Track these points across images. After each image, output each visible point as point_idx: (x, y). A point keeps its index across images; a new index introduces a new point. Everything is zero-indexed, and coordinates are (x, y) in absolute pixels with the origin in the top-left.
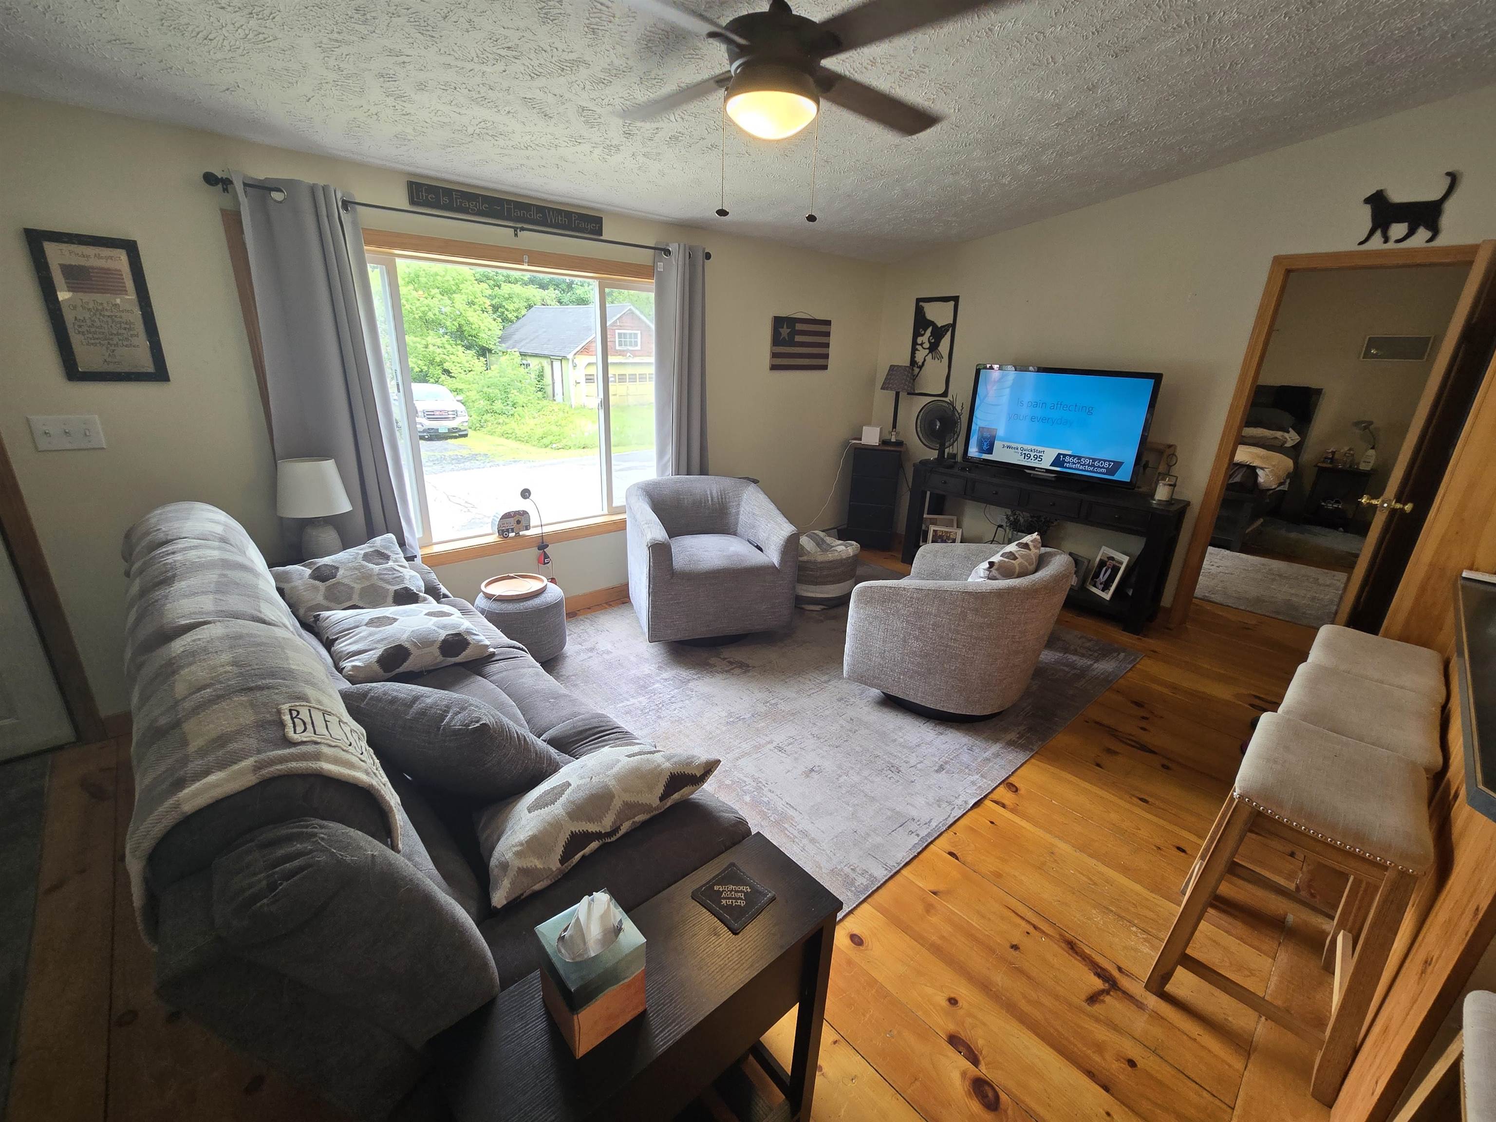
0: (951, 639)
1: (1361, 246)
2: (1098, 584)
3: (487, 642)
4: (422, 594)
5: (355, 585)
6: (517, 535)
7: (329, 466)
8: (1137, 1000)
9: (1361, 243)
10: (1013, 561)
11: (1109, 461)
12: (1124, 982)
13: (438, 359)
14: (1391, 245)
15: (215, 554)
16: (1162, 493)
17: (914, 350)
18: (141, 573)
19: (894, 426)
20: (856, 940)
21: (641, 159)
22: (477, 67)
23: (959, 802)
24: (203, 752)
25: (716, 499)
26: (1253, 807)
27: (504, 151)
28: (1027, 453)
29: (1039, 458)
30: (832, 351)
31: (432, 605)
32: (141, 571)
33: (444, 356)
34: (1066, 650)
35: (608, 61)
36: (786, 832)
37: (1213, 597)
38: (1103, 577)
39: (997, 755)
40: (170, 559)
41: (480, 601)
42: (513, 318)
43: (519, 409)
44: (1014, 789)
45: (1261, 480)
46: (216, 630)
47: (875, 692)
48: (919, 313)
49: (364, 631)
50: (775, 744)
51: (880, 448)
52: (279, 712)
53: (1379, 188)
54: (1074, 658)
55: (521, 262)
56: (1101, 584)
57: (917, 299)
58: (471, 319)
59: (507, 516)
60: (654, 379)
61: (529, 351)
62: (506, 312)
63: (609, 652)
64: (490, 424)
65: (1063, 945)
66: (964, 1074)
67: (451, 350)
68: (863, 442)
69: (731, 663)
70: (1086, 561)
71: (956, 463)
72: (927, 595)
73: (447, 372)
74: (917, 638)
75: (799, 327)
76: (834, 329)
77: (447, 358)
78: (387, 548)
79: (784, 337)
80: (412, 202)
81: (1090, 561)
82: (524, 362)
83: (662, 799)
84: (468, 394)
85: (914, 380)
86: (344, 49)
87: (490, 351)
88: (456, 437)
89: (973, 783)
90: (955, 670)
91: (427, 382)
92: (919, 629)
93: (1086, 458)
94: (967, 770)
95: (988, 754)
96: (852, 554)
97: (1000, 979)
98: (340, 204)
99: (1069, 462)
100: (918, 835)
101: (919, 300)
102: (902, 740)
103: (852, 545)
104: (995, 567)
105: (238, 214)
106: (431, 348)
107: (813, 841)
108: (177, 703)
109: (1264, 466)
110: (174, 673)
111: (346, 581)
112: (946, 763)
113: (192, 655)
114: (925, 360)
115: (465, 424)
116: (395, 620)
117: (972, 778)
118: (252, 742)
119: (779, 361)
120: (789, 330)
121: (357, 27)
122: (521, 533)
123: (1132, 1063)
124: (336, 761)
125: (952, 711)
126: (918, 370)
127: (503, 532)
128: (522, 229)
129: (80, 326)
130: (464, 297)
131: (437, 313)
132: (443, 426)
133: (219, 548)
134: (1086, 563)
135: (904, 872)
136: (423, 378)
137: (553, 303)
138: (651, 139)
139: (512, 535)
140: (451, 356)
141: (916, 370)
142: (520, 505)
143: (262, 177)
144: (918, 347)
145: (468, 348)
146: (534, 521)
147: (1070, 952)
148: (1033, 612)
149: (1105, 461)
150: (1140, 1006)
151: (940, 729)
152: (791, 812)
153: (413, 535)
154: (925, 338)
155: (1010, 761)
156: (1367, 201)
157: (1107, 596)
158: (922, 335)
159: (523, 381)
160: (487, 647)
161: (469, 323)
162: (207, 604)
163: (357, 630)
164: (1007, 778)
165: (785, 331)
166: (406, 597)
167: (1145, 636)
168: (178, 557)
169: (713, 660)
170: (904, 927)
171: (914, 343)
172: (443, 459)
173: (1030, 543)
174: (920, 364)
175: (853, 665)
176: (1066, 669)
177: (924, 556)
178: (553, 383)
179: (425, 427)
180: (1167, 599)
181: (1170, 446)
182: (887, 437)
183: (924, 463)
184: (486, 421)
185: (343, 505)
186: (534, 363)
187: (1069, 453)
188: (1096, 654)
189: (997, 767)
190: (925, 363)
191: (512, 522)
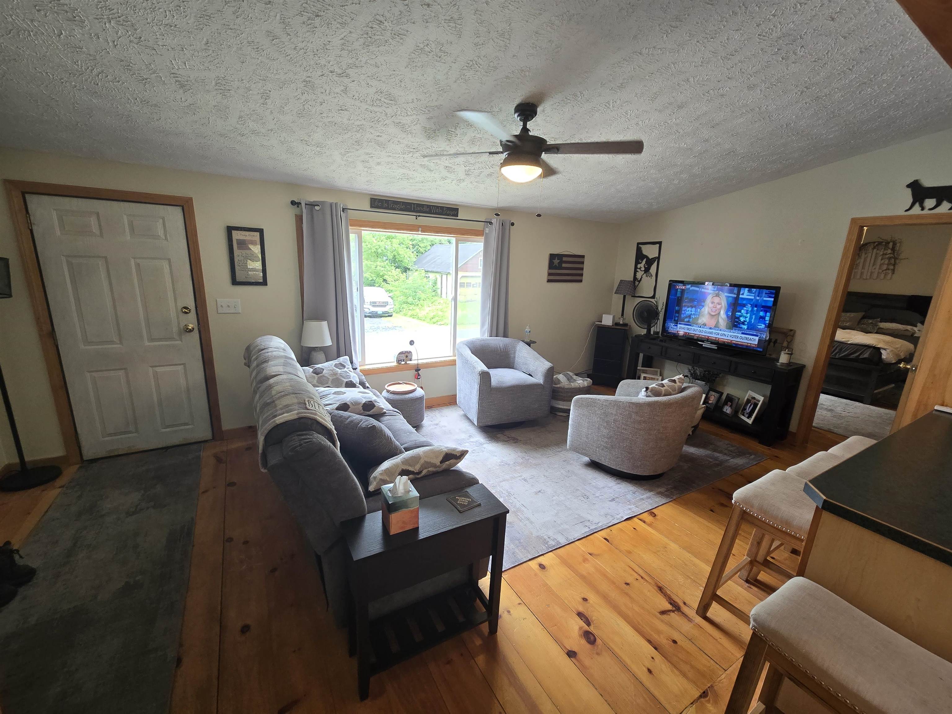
0: (624, 429)
1: (907, 212)
2: (745, 414)
3: (383, 407)
4: (358, 385)
5: (330, 377)
6: (406, 363)
7: (325, 324)
8: (689, 618)
9: (906, 211)
10: (661, 388)
12: (685, 609)
13: (381, 274)
14: (926, 212)
15: (282, 354)
16: (784, 358)
17: (635, 272)
18: (257, 359)
19: (622, 315)
20: (542, 566)
21: (475, 184)
22: (401, 156)
23: (618, 517)
24: (281, 409)
25: (502, 350)
26: (740, 508)
27: (412, 184)
30: (585, 272)
31: (361, 389)
32: (256, 359)
33: (385, 272)
34: (715, 450)
35: (456, 149)
37: (836, 430)
38: (748, 410)
39: (649, 498)
40: (267, 355)
41: (385, 393)
42: (423, 251)
43: (422, 301)
44: (654, 515)
45: (884, 357)
46: (284, 377)
47: (586, 459)
48: (639, 250)
49: (332, 396)
50: (523, 477)
51: (613, 327)
52: (305, 400)
53: (915, 179)
54: (718, 455)
55: (418, 231)
56: (747, 414)
57: (638, 243)
58: (400, 253)
59: (401, 353)
60: (481, 286)
61: (430, 270)
62: (419, 248)
63: (445, 426)
64: (405, 310)
65: (656, 588)
66: (581, 628)
67: (389, 269)
68: (603, 323)
69: (509, 437)
70: (736, 399)
71: (659, 337)
72: (610, 404)
73: (385, 280)
74: (605, 428)
75: (564, 259)
76: (586, 261)
77: (387, 273)
78: (345, 362)
79: (556, 265)
80: (372, 207)
81: (739, 399)
82: (427, 275)
83: (442, 462)
84: (395, 293)
85: (635, 290)
86: (349, 154)
87: (409, 269)
88: (386, 317)
89: (630, 509)
90: (626, 447)
91: (374, 286)
92: (607, 422)
94: (628, 503)
95: (645, 496)
96: (586, 385)
97: (614, 595)
98: (341, 209)
100: (589, 528)
101: (638, 244)
102: (594, 484)
103: (587, 380)
104: (649, 390)
105: (302, 216)
106: (378, 268)
107: (531, 523)
108: (273, 397)
109: (885, 347)
110: (271, 388)
111: (326, 375)
112: (617, 498)
113: (277, 383)
114: (642, 277)
115: (392, 309)
116: (345, 393)
117: (630, 507)
118: (296, 407)
119: (552, 278)
120: (559, 261)
121: (355, 147)
122: (408, 362)
123: (675, 642)
124: (321, 417)
125: (625, 471)
126: (638, 283)
127: (399, 361)
128: (419, 216)
129: (239, 263)
130: (398, 241)
131: (383, 249)
132: (380, 310)
133: (283, 352)
134: (737, 400)
135: (577, 543)
136: (372, 284)
137: (445, 243)
138: (479, 176)
139: (403, 363)
140: (389, 272)
141: (637, 283)
142: (408, 348)
143: (312, 201)
144: (638, 270)
145: (397, 267)
146: (414, 357)
147: (659, 591)
148: (670, 416)
150: (689, 620)
151: (619, 481)
152: (523, 508)
153: (357, 360)
154: (642, 265)
155: (656, 501)
156: (908, 186)
157: (750, 421)
158: (641, 263)
159: (425, 286)
160: (383, 409)
161: (399, 254)
162: (280, 369)
163: (329, 396)
164: (652, 509)
165: (556, 261)
166: (350, 385)
167: (774, 448)
168: (269, 354)
169: (499, 436)
170: (570, 567)
171: (636, 268)
172: (378, 328)
173: (677, 380)
174: (639, 279)
175: (572, 441)
176: (711, 460)
177: (622, 386)
178: (442, 288)
179: (370, 311)
180: (793, 426)
181: (791, 330)
182: (617, 320)
183: (638, 336)
184: (403, 308)
185: (328, 342)
186: (432, 276)
188: (734, 454)
189: (647, 503)
190: (642, 279)
191: (403, 357)
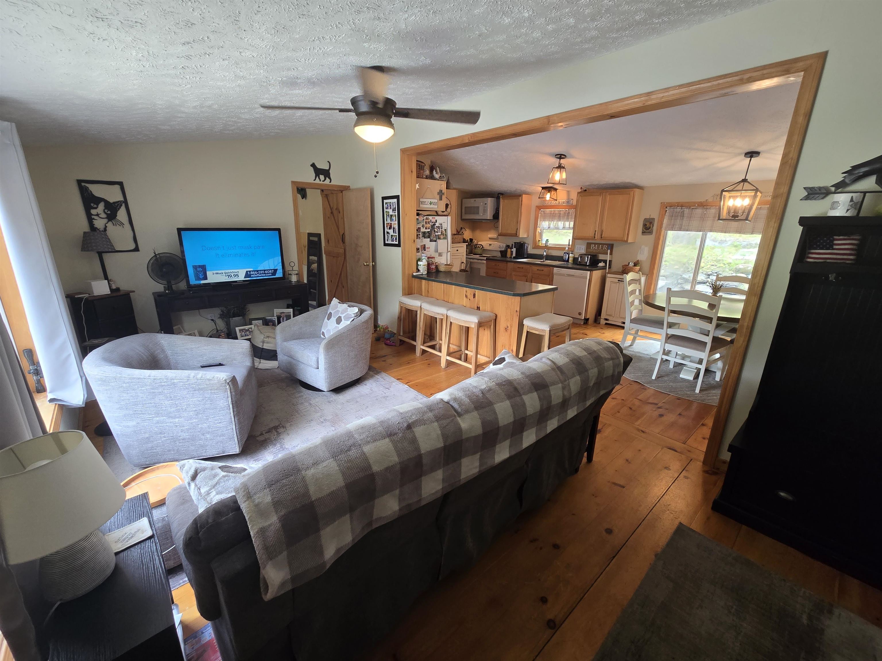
9: (314, 180)
11: (271, 270)
16: (294, 278)
17: (92, 220)
19: (107, 277)
28: (229, 274)
29: (237, 275)
48: (84, 192)
57: (77, 182)
68: (95, 294)
93: (260, 270)
99: (253, 274)
101: (79, 181)
114: (106, 226)
144: (96, 217)
149: (269, 270)
154: (99, 211)
158: (95, 208)
171: (89, 214)
174: (103, 229)
187: (252, 270)
190: (108, 229)
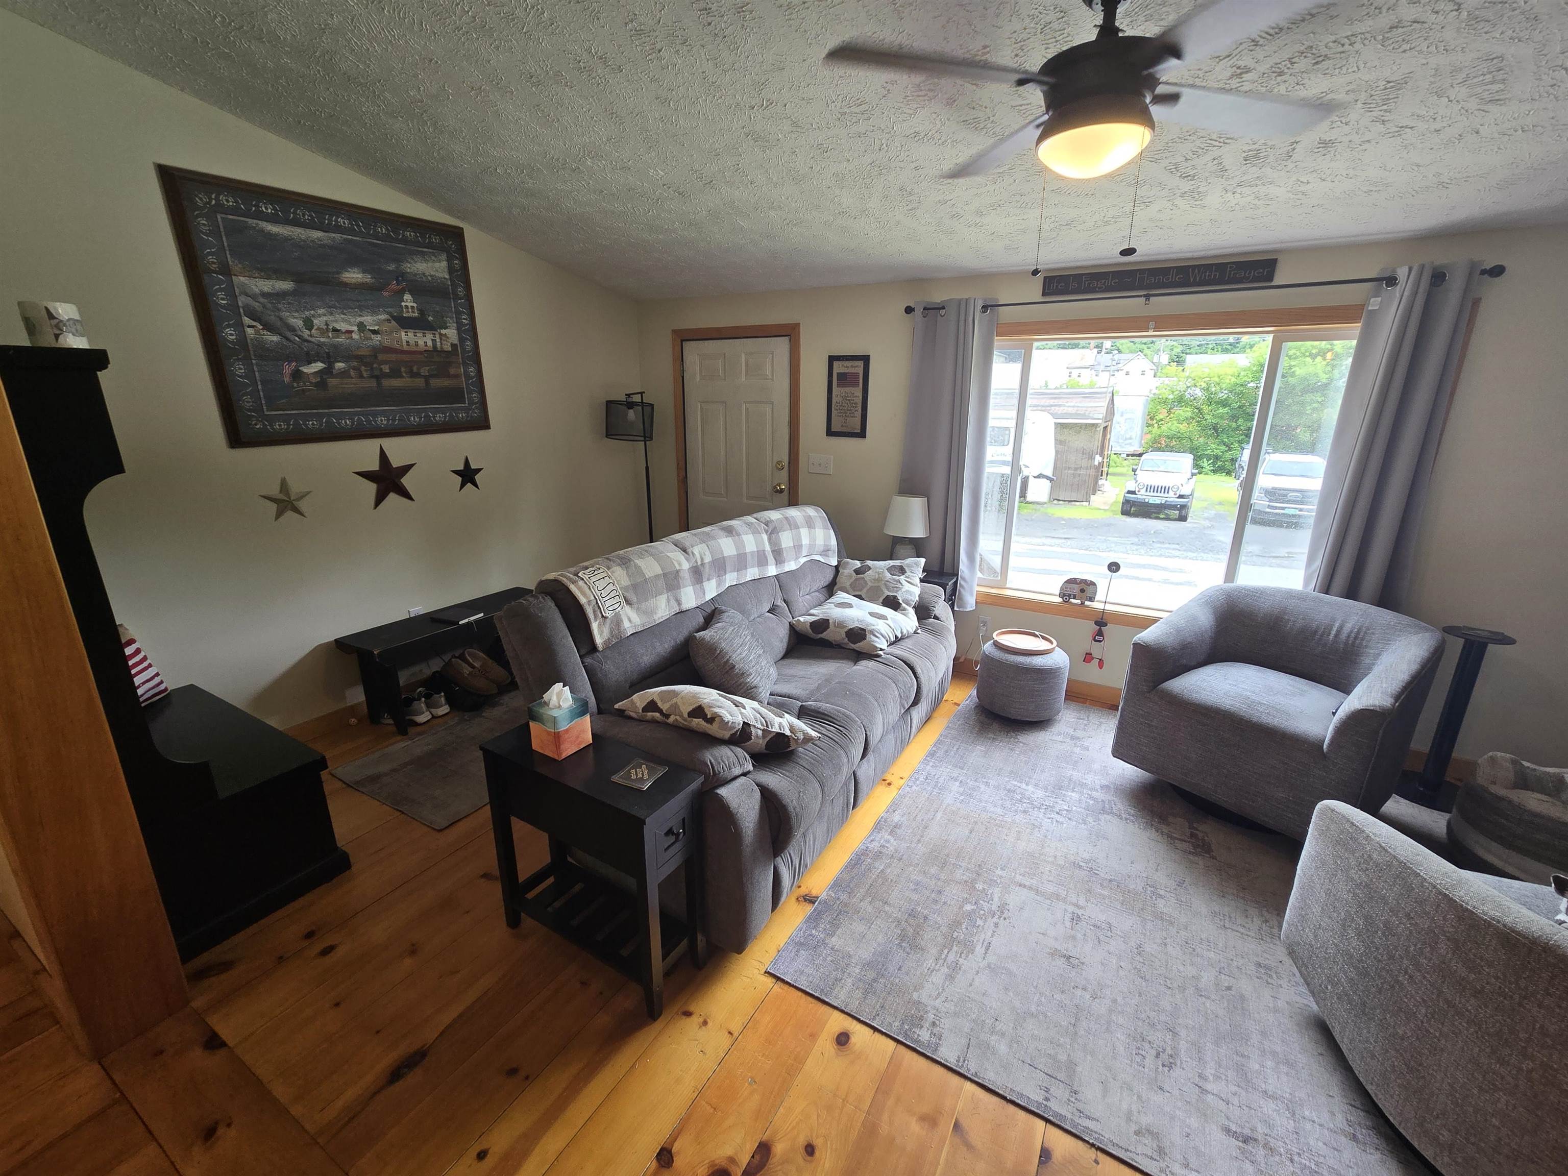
4: (908, 607)
5: (871, 583)
6: (1080, 603)
20: (842, 1041)
36: (946, 951)
50: (1080, 911)
55: (1145, 329)
59: (1073, 581)
74: (1360, 934)
80: (1045, 292)
92: (1366, 919)
98: (978, 309)
111: (869, 579)
116: (849, 606)
122: (1084, 603)
127: (1065, 596)
128: (1154, 295)
129: (837, 408)
139: (1074, 601)
142: (1087, 574)
160: (878, 648)
166: (891, 602)
191: (1076, 589)
